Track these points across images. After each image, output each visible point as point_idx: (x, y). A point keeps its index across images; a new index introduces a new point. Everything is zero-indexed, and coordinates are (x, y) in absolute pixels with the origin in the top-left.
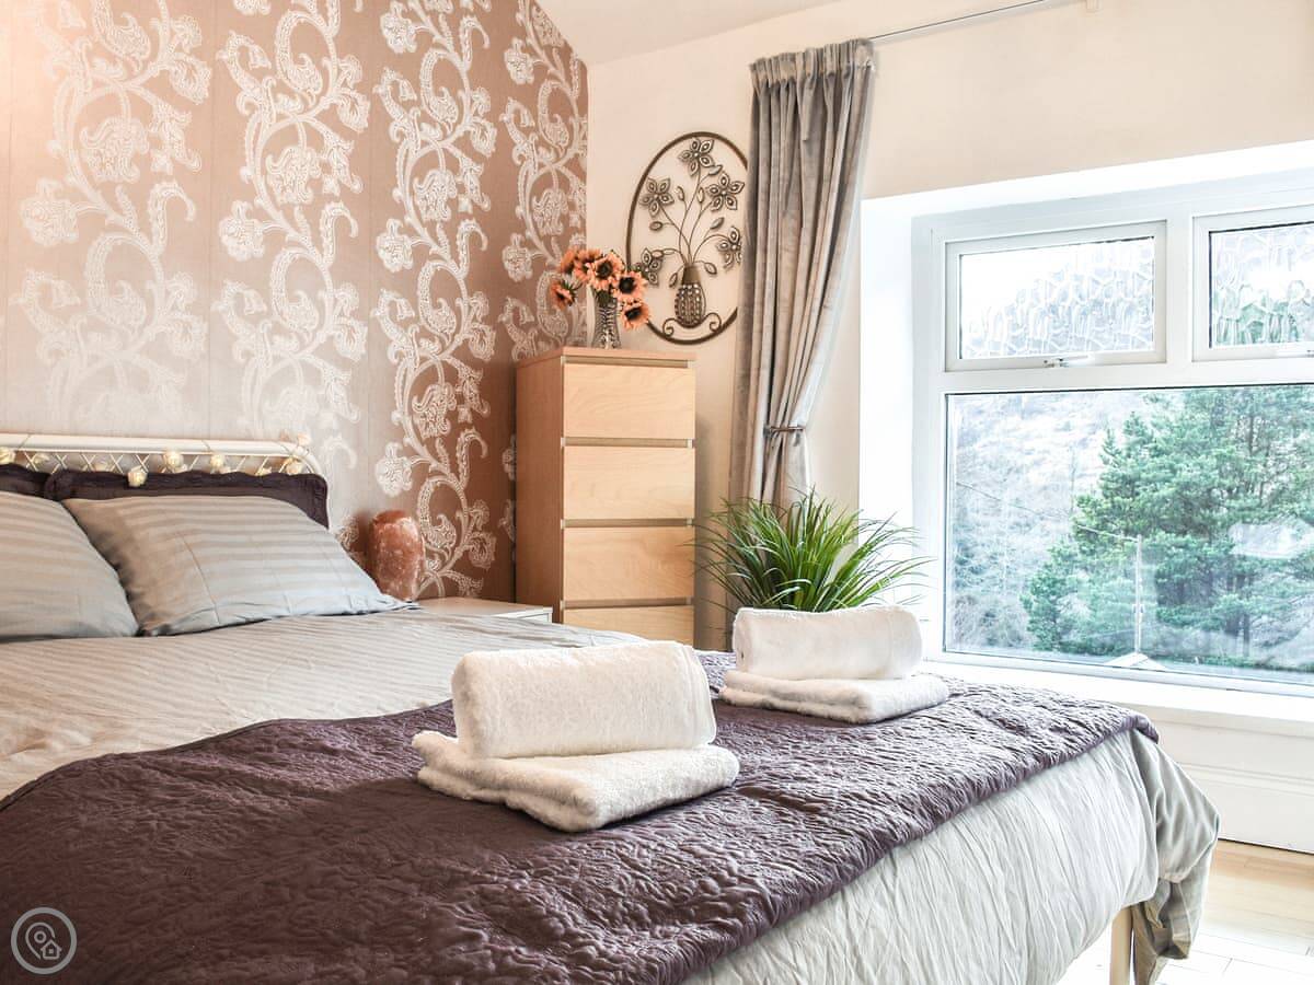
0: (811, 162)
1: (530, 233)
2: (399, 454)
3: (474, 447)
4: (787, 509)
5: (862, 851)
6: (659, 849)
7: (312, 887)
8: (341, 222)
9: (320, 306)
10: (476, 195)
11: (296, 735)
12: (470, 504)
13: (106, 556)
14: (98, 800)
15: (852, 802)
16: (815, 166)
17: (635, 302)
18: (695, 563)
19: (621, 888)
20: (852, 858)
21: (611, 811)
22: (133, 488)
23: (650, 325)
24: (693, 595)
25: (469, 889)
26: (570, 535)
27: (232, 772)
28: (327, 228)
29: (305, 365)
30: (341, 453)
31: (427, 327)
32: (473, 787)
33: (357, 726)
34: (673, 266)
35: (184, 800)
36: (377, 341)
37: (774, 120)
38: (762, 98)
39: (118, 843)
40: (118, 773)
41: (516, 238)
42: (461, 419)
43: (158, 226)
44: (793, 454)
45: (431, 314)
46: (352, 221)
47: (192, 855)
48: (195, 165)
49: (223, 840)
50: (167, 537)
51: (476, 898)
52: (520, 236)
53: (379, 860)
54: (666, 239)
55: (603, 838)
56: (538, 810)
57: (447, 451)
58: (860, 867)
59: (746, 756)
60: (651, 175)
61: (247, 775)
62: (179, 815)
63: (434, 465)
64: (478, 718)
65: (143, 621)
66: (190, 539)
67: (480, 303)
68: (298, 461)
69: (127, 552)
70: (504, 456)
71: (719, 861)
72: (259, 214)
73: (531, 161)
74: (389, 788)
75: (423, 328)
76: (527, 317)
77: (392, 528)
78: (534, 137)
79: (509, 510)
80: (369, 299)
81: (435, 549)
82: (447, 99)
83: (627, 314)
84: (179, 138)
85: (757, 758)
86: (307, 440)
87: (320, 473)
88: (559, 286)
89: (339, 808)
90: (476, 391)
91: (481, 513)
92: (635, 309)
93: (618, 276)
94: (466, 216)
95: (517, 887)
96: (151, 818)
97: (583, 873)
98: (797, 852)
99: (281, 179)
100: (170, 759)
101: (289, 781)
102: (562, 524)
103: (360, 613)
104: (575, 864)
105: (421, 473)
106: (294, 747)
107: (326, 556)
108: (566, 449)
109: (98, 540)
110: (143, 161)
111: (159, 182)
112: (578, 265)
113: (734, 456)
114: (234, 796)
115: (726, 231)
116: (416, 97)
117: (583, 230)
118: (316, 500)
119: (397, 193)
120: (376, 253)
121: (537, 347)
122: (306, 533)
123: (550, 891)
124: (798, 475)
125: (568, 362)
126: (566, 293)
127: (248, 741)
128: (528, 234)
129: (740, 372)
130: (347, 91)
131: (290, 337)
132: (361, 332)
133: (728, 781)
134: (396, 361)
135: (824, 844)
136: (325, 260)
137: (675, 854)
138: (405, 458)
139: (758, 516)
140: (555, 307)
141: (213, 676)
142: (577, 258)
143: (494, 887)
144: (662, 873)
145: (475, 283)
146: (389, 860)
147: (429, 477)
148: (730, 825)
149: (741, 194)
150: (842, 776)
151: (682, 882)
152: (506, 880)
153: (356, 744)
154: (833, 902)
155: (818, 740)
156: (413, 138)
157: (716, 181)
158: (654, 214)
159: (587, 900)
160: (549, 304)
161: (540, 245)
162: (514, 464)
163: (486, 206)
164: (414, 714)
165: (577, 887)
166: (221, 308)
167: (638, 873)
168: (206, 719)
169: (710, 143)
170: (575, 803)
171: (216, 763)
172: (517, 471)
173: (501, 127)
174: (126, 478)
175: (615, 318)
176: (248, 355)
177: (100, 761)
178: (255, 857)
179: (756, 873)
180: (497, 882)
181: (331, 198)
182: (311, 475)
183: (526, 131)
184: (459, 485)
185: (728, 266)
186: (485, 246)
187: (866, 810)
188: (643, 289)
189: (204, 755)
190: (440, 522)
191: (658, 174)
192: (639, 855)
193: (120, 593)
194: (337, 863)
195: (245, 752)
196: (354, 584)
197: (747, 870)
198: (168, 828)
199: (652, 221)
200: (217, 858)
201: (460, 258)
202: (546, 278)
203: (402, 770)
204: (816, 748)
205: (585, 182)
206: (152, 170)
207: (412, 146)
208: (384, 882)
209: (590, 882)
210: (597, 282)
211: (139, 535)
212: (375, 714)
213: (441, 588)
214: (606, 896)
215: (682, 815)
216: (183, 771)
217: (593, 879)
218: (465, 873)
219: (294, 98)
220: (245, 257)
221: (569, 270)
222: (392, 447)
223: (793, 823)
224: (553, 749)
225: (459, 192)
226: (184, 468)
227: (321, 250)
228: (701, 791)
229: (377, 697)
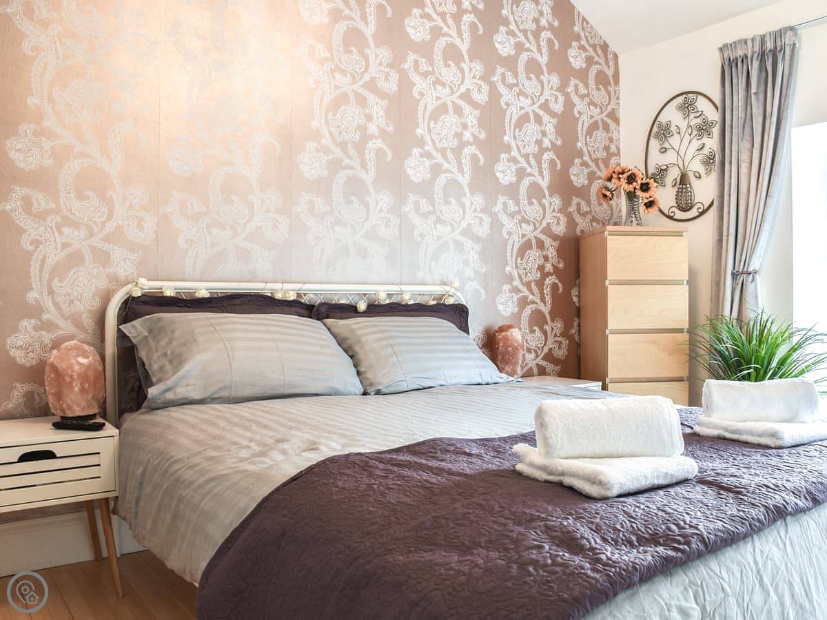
0: (758, 106)
1: (586, 158)
2: (510, 291)
3: (554, 286)
4: (747, 322)
5: (765, 516)
6: (646, 508)
7: (457, 520)
8: (474, 158)
9: (463, 206)
10: (553, 137)
11: (449, 445)
12: (553, 321)
13: (345, 350)
14: (347, 475)
15: (762, 489)
16: (761, 109)
17: (650, 197)
18: (689, 356)
19: (622, 527)
20: (758, 519)
21: (621, 488)
22: (360, 313)
23: (660, 211)
24: (688, 375)
25: (539, 524)
26: (612, 339)
27: (415, 462)
28: (465, 161)
29: (455, 241)
30: (476, 291)
31: (526, 217)
32: (546, 474)
33: (483, 442)
34: (674, 174)
35: (391, 476)
36: (496, 225)
37: (734, 81)
38: (726, 68)
39: (358, 495)
40: (357, 462)
41: (577, 161)
42: (547, 270)
43: (371, 165)
44: (750, 288)
45: (528, 208)
46: (480, 156)
47: (395, 502)
48: (390, 129)
49: (411, 496)
50: (379, 340)
51: (543, 529)
52: (580, 160)
53: (493, 508)
54: (670, 158)
55: (615, 502)
56: (580, 487)
57: (538, 290)
58: (763, 524)
59: (704, 463)
60: (659, 119)
61: (423, 464)
62: (388, 483)
63: (531, 297)
64: (548, 436)
65: (366, 387)
66: (391, 341)
67: (557, 201)
68: (452, 296)
69: (357, 348)
70: (573, 291)
71: (679, 516)
72: (428, 155)
73: (585, 114)
74: (500, 474)
75: (523, 217)
76: (585, 208)
77: (506, 335)
78: (587, 100)
79: (576, 324)
80: (491, 201)
81: (532, 347)
82: (534, 81)
83: (645, 204)
84: (381, 114)
85: (710, 465)
86: (457, 284)
87: (465, 304)
88: (604, 189)
89: (472, 482)
90: (555, 254)
91: (559, 325)
92: (650, 201)
93: (639, 182)
94: (547, 149)
95: (565, 524)
96: (375, 484)
97: (602, 518)
98: (726, 514)
99: (439, 134)
100: (383, 456)
101: (446, 468)
102: (607, 332)
103: (487, 384)
104: (598, 514)
105: (523, 303)
106: (448, 451)
107: (467, 351)
108: (609, 286)
109: (341, 341)
110: (362, 129)
111: (372, 140)
112: (615, 176)
113: (714, 289)
114: (417, 474)
115: (706, 151)
116: (515, 82)
117: (618, 154)
118: (462, 319)
119: (506, 138)
120: (495, 174)
121: (592, 226)
122: (456, 337)
123: (583, 526)
124: (754, 301)
125: (609, 235)
126: (608, 193)
127: (424, 448)
128: (585, 158)
129: (716, 238)
130: (475, 81)
131: (446, 225)
132: (487, 220)
133: (691, 476)
134: (507, 237)
135: (742, 511)
136: (465, 180)
137: (655, 511)
138: (513, 294)
139: (728, 327)
140: (602, 201)
141: (405, 416)
142: (614, 172)
143: (553, 523)
144: (646, 521)
145: (553, 189)
146: (497, 509)
147: (529, 305)
148: (689, 499)
149: (715, 128)
150: (759, 476)
151: (656, 526)
152: (560, 520)
153: (482, 452)
154: (746, 543)
155: (748, 456)
156: (515, 106)
157: (699, 121)
158: (661, 143)
159: (603, 532)
160: (599, 200)
161: (592, 165)
162: (579, 296)
163: (559, 143)
164: (516, 437)
165: (598, 526)
166: (407, 209)
167: (632, 520)
168: (401, 437)
169: (695, 98)
170: (600, 483)
171: (408, 459)
172: (581, 300)
173: (567, 95)
174: (355, 307)
175: (638, 207)
176: (422, 235)
177: (347, 456)
178: (428, 504)
179: (700, 524)
180: (554, 521)
181: (468, 143)
182: (459, 304)
183: (582, 97)
184: (546, 309)
185: (708, 173)
186: (559, 167)
187: (770, 494)
188: (655, 189)
189: (401, 454)
190: (534, 331)
191: (663, 118)
192: (634, 511)
193: (354, 371)
194: (470, 509)
195: (423, 453)
196: (484, 367)
197: (695, 521)
198: (383, 489)
199: (660, 147)
200: (409, 504)
201: (544, 175)
202: (597, 184)
203: (507, 465)
204: (747, 460)
205: (619, 125)
206: (368, 133)
207: (514, 110)
208: (495, 519)
209: (604, 523)
210: (627, 186)
211: (363, 339)
212: (493, 436)
213: (535, 370)
214: (613, 530)
215: (661, 492)
216: (390, 462)
217: (607, 521)
218: (538, 516)
219: (445, 87)
220: (420, 180)
221: (610, 179)
222: (506, 287)
223: (726, 499)
224: (589, 454)
225: (543, 136)
226: (388, 301)
227: (463, 174)
228: (674, 481)
229: (495, 429)
